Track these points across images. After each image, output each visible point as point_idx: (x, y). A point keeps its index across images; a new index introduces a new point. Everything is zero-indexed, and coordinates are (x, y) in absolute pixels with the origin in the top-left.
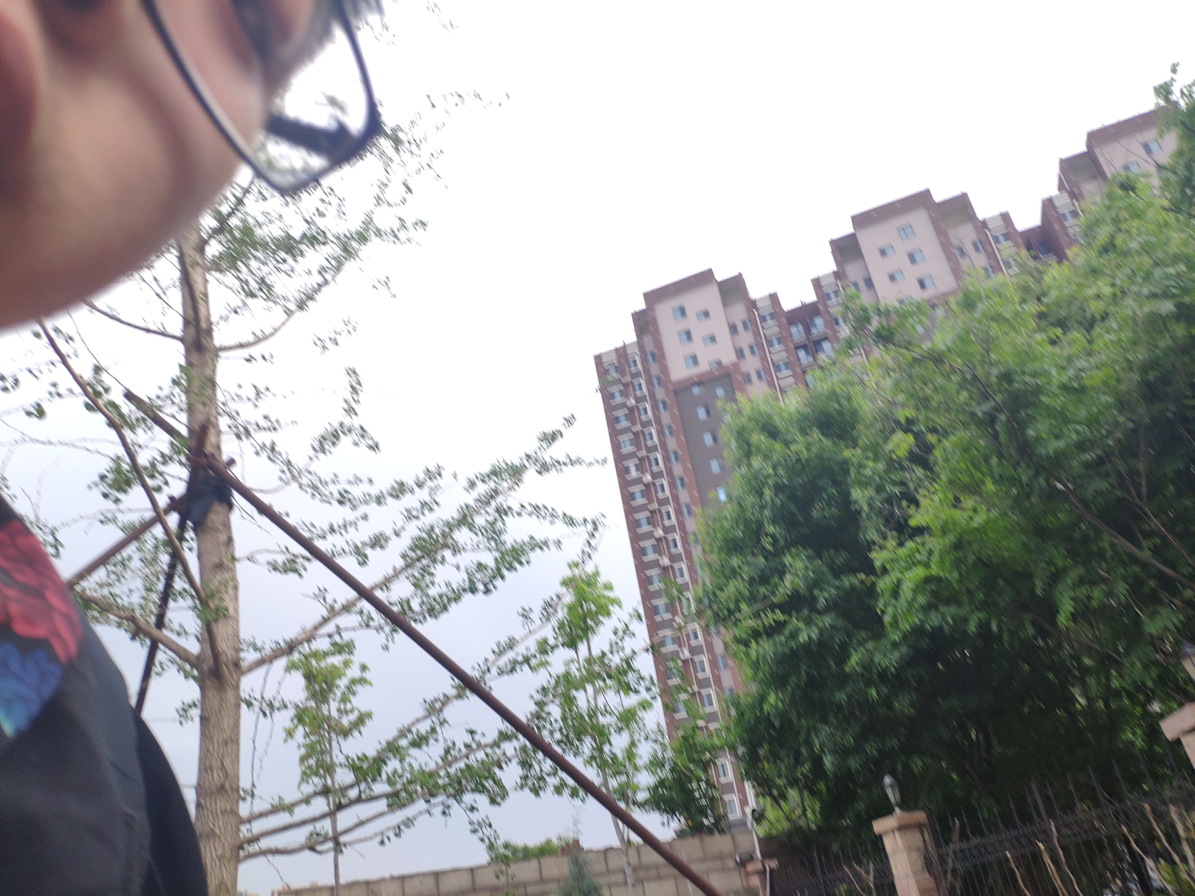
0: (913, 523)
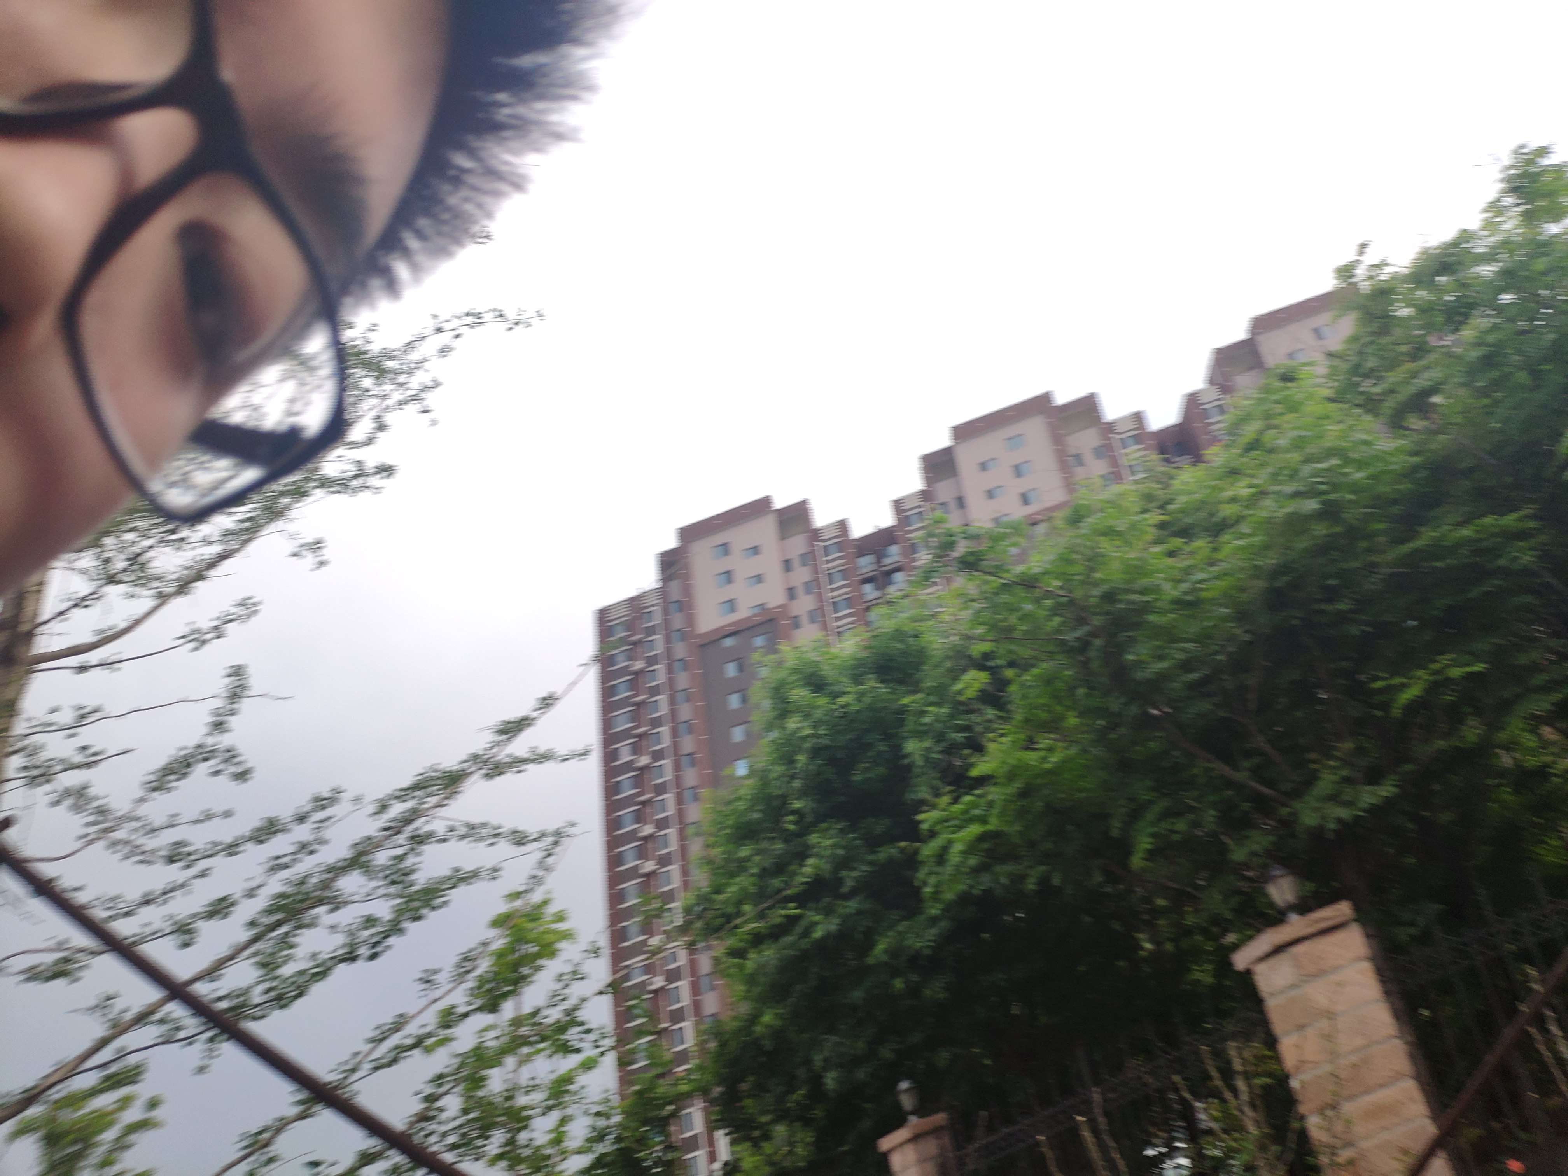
0: (974, 773)
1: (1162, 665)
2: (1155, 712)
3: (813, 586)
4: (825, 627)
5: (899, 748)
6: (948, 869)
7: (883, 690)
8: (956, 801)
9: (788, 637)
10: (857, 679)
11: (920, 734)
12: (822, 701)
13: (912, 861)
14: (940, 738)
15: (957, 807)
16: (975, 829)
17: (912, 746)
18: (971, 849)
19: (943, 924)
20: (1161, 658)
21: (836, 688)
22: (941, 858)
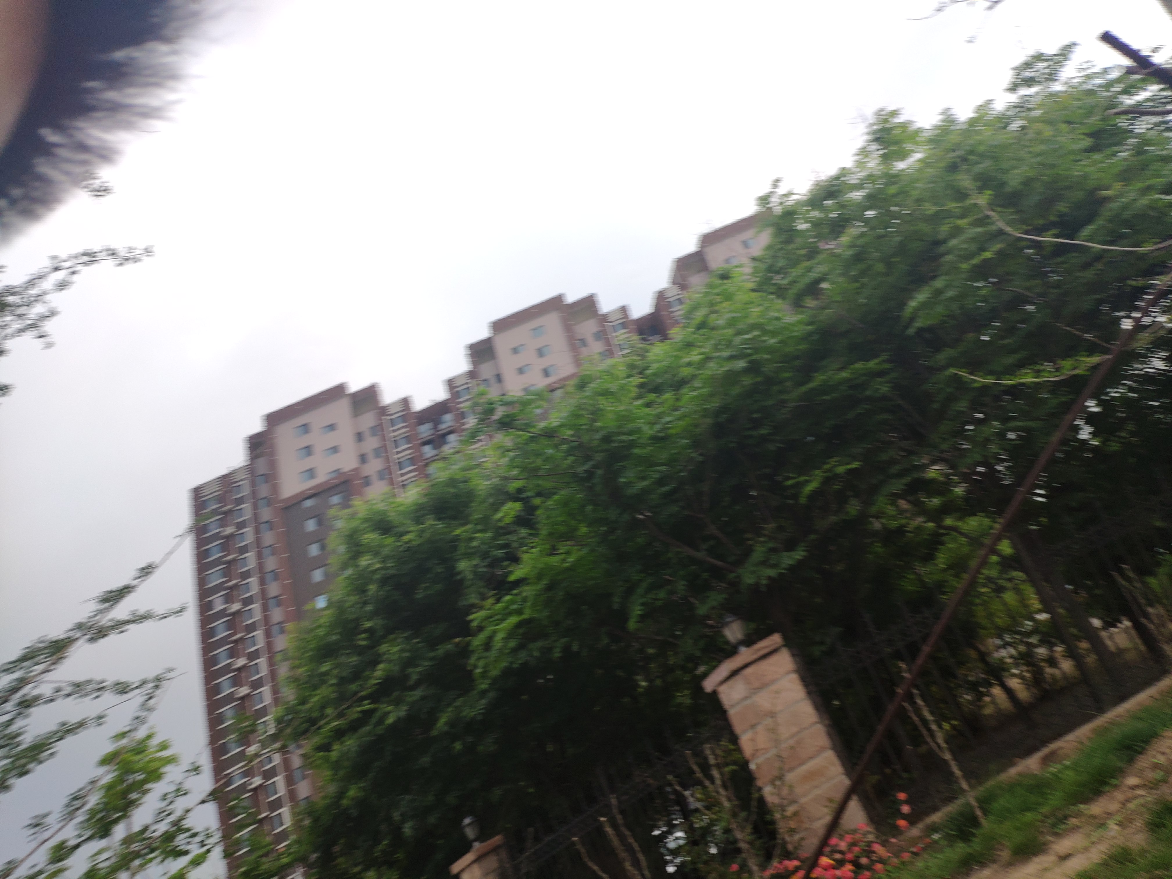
0: (512, 578)
1: (644, 483)
2: (640, 517)
3: (381, 451)
4: (391, 482)
5: (453, 568)
6: (493, 653)
7: (440, 525)
8: (498, 601)
9: (360, 494)
10: (418, 520)
11: (468, 556)
12: (389, 540)
13: (465, 652)
14: (485, 555)
15: (499, 606)
16: (513, 620)
17: (463, 565)
18: (511, 634)
19: (491, 695)
20: (644, 478)
21: (401, 529)
22: (487, 646)
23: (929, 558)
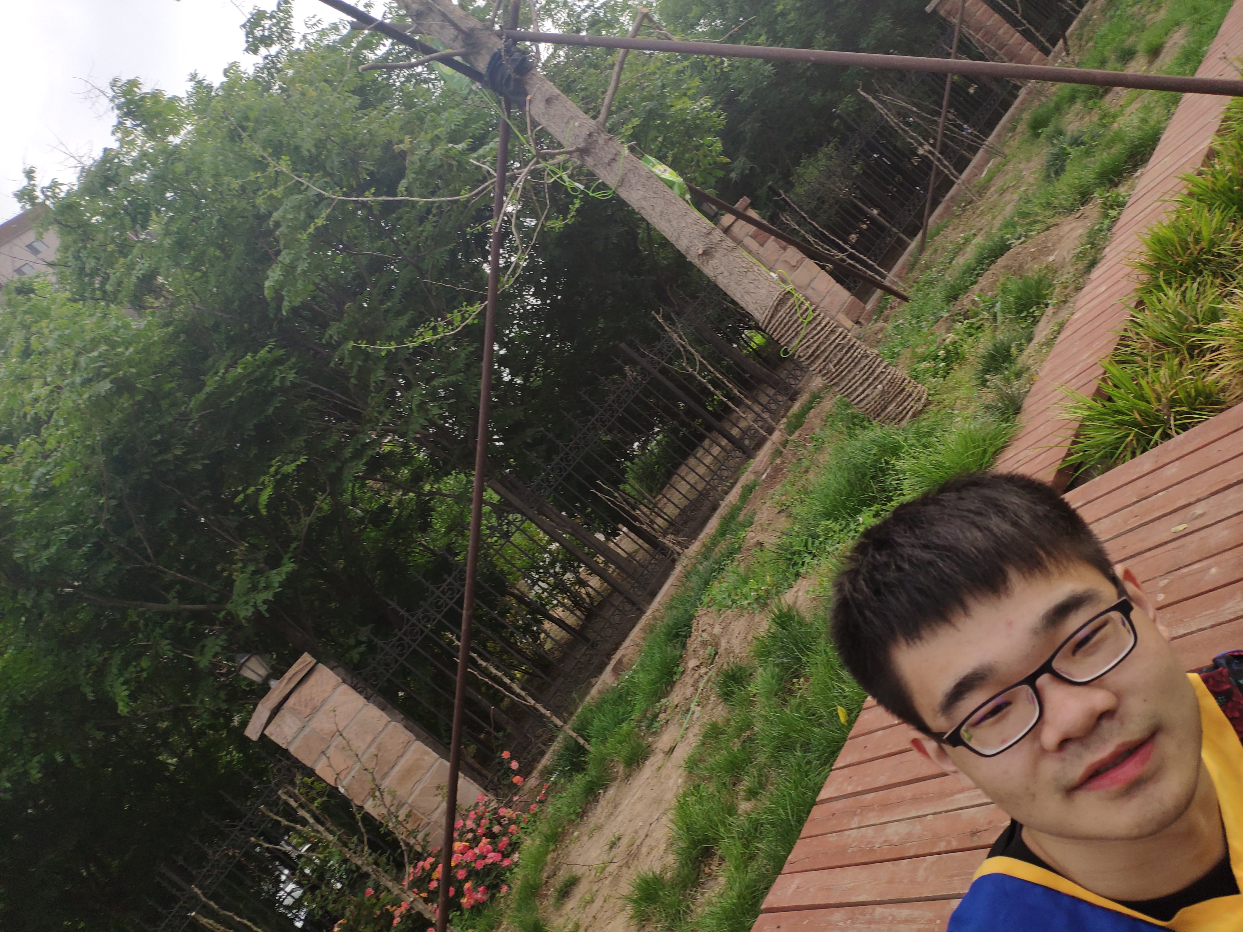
1: (51, 551)
20: (47, 546)
23: (425, 527)
